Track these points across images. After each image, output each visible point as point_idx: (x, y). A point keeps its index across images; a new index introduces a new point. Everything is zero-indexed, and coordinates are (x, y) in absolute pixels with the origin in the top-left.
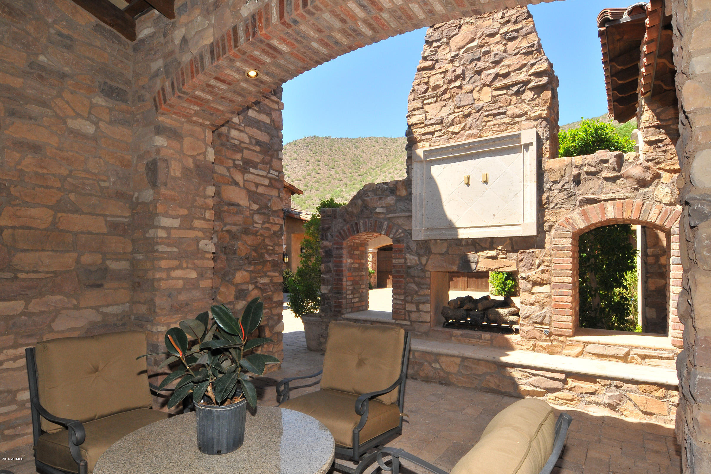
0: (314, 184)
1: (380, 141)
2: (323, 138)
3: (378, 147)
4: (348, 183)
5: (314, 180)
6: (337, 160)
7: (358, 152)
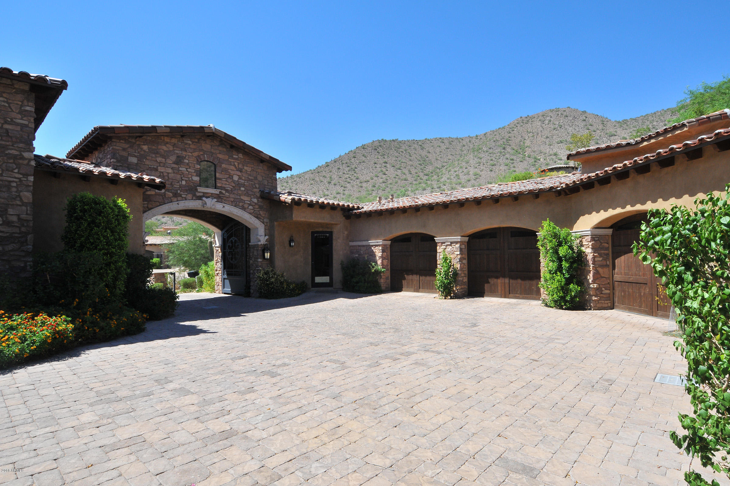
0: (381, 185)
1: (446, 141)
2: (391, 141)
3: (443, 147)
4: (414, 182)
5: (381, 180)
6: (404, 161)
7: (424, 153)
